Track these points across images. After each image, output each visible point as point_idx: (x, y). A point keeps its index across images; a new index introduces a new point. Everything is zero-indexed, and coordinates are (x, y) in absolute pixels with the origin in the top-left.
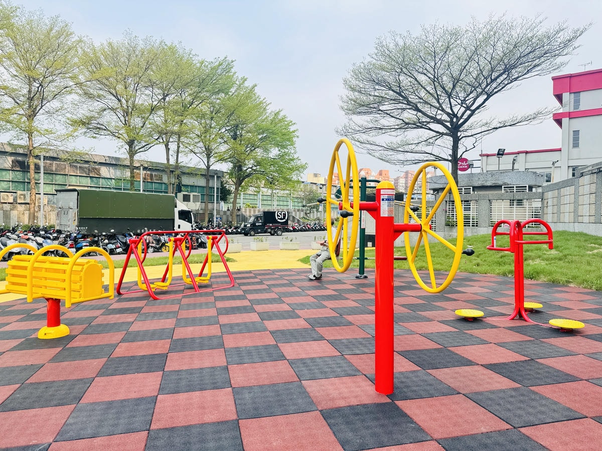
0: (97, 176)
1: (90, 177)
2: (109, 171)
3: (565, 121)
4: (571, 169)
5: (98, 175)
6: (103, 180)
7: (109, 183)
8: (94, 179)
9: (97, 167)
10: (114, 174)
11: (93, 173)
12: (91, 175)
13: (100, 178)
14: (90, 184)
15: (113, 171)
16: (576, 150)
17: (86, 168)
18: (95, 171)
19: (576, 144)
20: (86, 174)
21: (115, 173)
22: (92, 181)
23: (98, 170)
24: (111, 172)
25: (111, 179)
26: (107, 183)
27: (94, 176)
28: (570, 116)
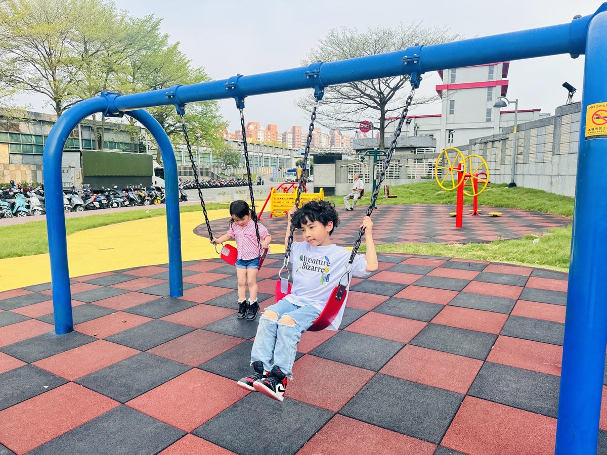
0: (16, 132)
1: (9, 133)
2: (28, 127)
3: (444, 91)
4: (448, 132)
5: (16, 130)
6: (23, 136)
7: (29, 140)
8: (14, 135)
9: (16, 123)
10: (33, 130)
11: (12, 129)
12: (10, 131)
13: (20, 134)
14: (10, 141)
15: (33, 127)
16: (452, 116)
17: (5, 124)
18: (14, 127)
19: (452, 112)
20: (5, 130)
21: (35, 129)
22: (12, 137)
23: (17, 126)
24: (30, 129)
25: (31, 135)
26: (27, 140)
27: (13, 132)
28: (448, 87)
